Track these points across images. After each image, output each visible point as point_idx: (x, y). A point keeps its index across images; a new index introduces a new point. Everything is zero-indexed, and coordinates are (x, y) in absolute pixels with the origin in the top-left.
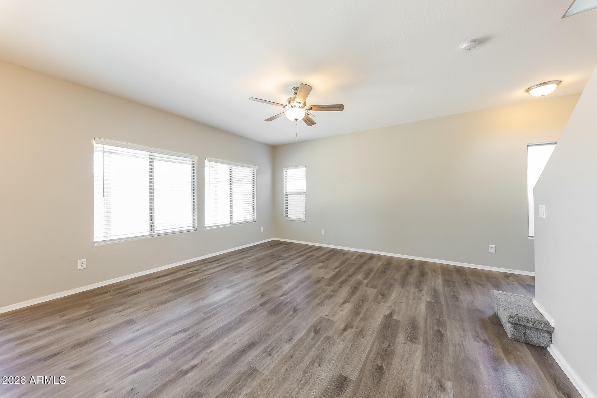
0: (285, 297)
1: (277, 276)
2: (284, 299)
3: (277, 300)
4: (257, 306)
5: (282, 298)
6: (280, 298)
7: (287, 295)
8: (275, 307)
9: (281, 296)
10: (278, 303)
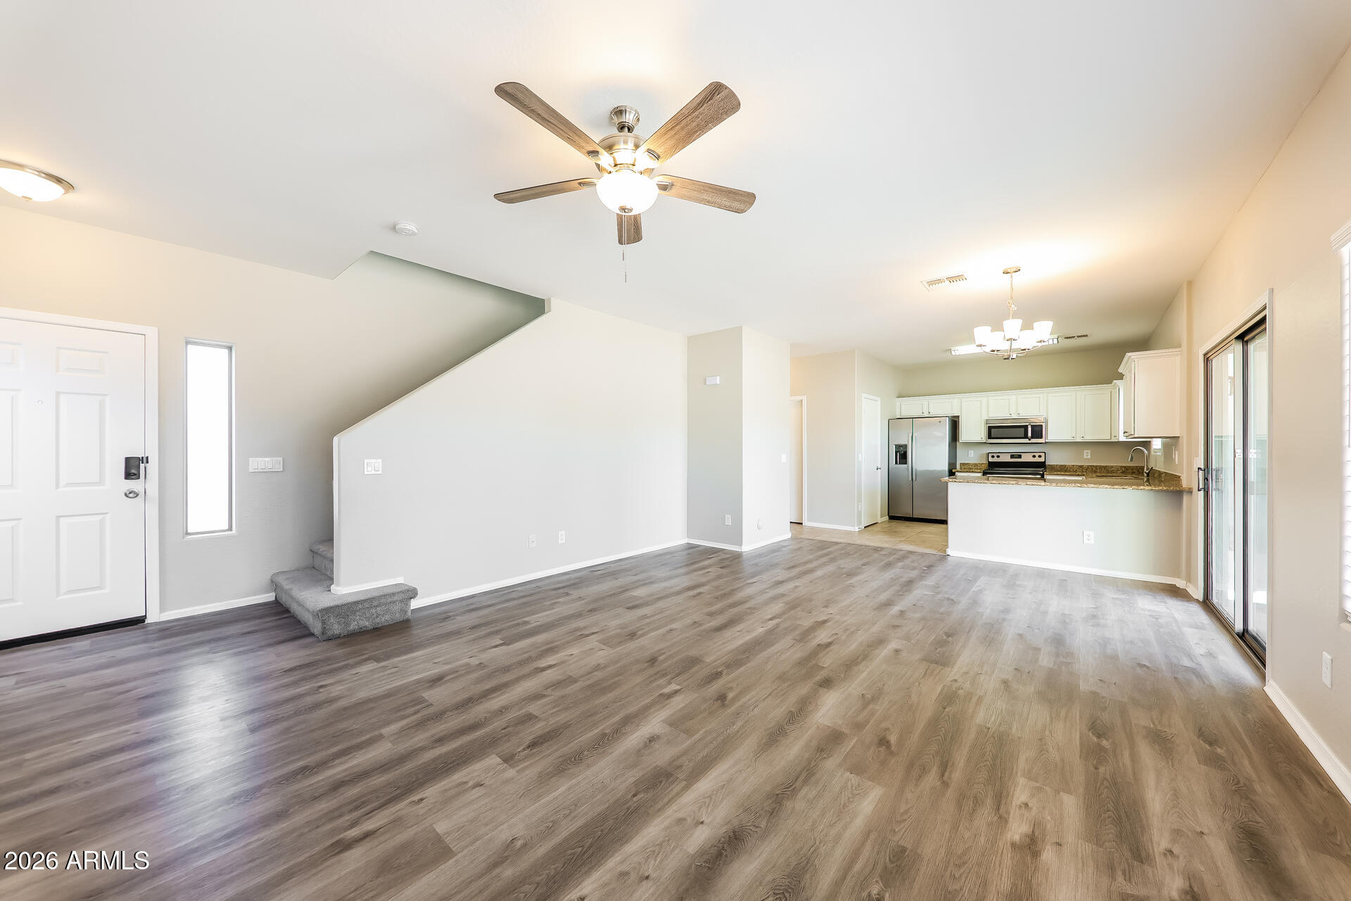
0: (666, 690)
1: (686, 788)
2: (670, 683)
3: (686, 684)
4: (728, 674)
5: (674, 687)
6: (678, 687)
7: (661, 694)
8: (690, 669)
9: (676, 692)
10: (685, 676)
